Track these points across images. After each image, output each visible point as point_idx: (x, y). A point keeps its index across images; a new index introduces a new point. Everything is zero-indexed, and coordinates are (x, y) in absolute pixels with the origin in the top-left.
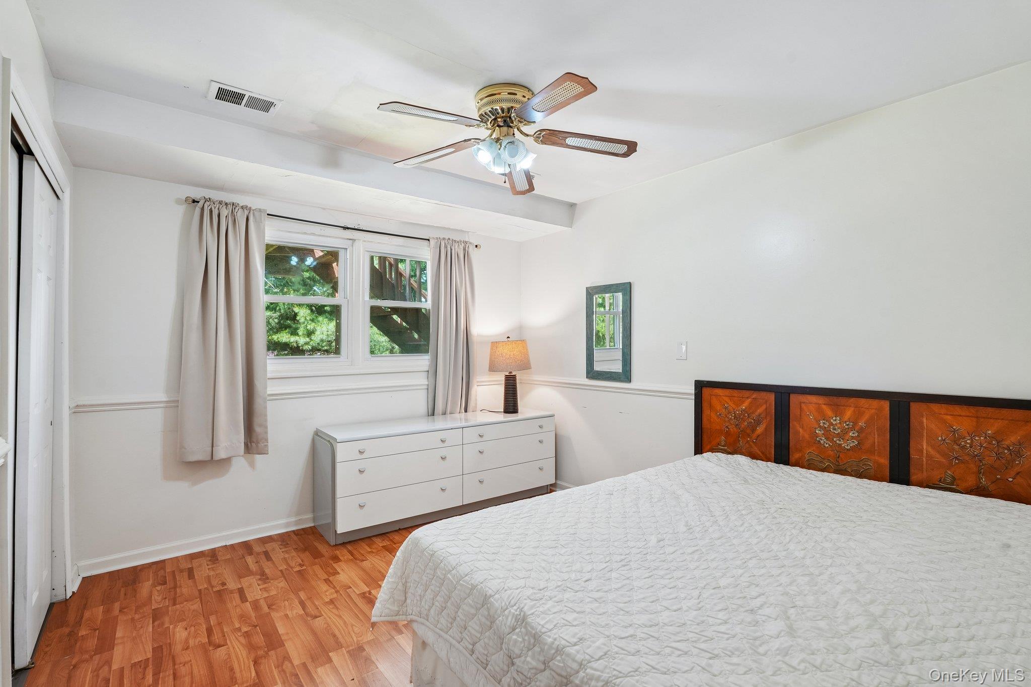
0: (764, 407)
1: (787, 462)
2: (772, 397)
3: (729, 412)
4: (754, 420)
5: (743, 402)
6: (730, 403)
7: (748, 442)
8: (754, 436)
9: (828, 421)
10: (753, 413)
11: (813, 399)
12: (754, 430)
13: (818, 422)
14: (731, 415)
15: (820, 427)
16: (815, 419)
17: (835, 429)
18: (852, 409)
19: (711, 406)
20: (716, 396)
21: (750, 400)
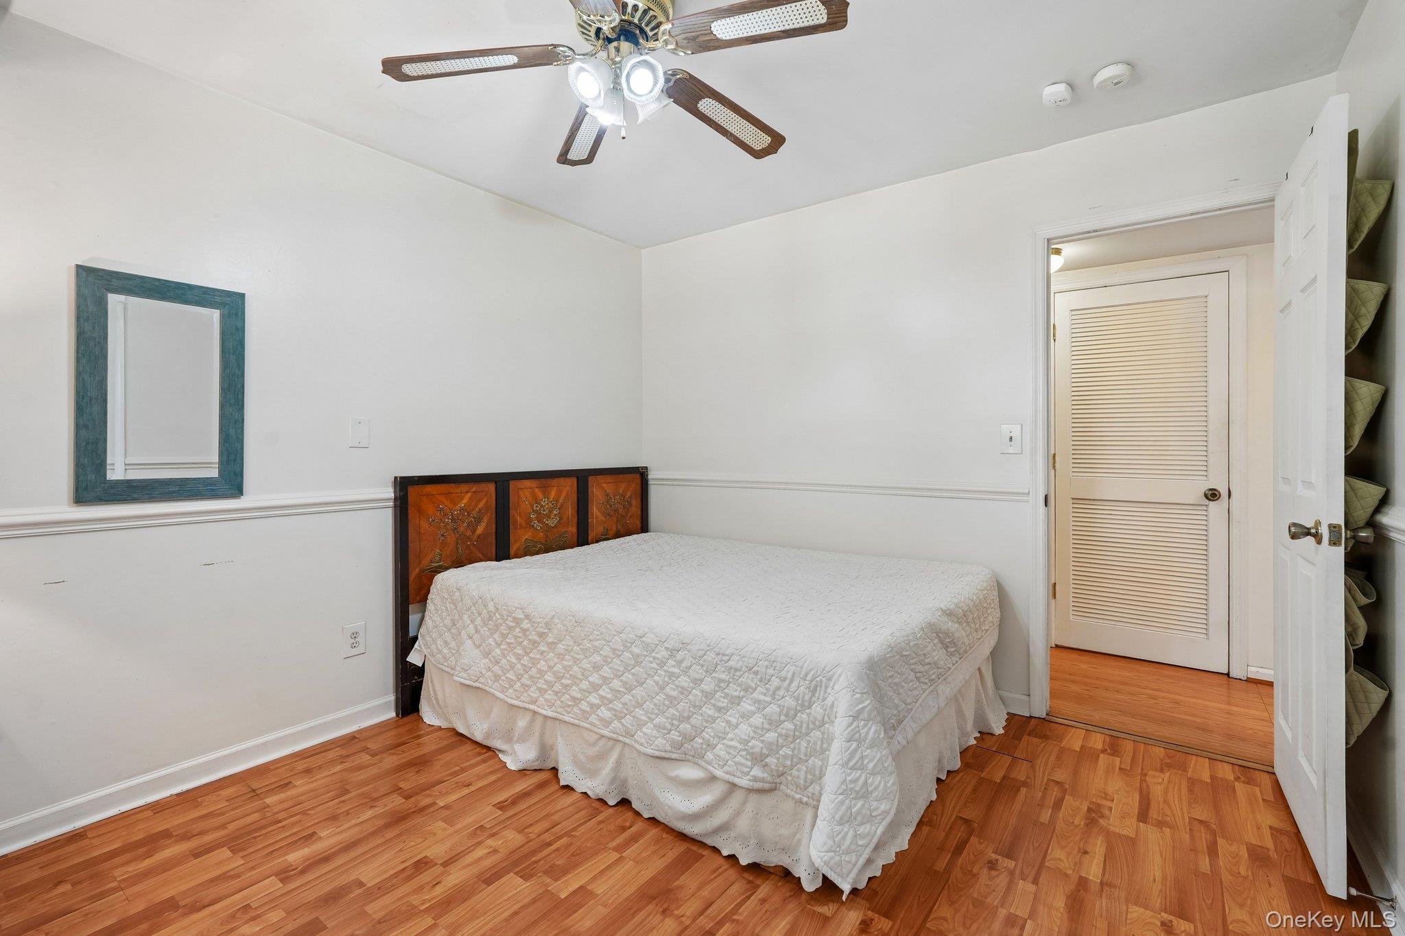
0: (485, 500)
1: (507, 557)
2: (491, 487)
3: (445, 515)
4: (474, 518)
5: (462, 498)
6: (446, 503)
7: (468, 547)
8: (475, 536)
9: (539, 504)
10: (474, 509)
11: (527, 483)
12: (474, 531)
13: (532, 506)
14: (448, 519)
15: (533, 511)
16: (530, 504)
17: (544, 511)
18: (555, 488)
19: (420, 512)
20: (427, 495)
21: (469, 495)
